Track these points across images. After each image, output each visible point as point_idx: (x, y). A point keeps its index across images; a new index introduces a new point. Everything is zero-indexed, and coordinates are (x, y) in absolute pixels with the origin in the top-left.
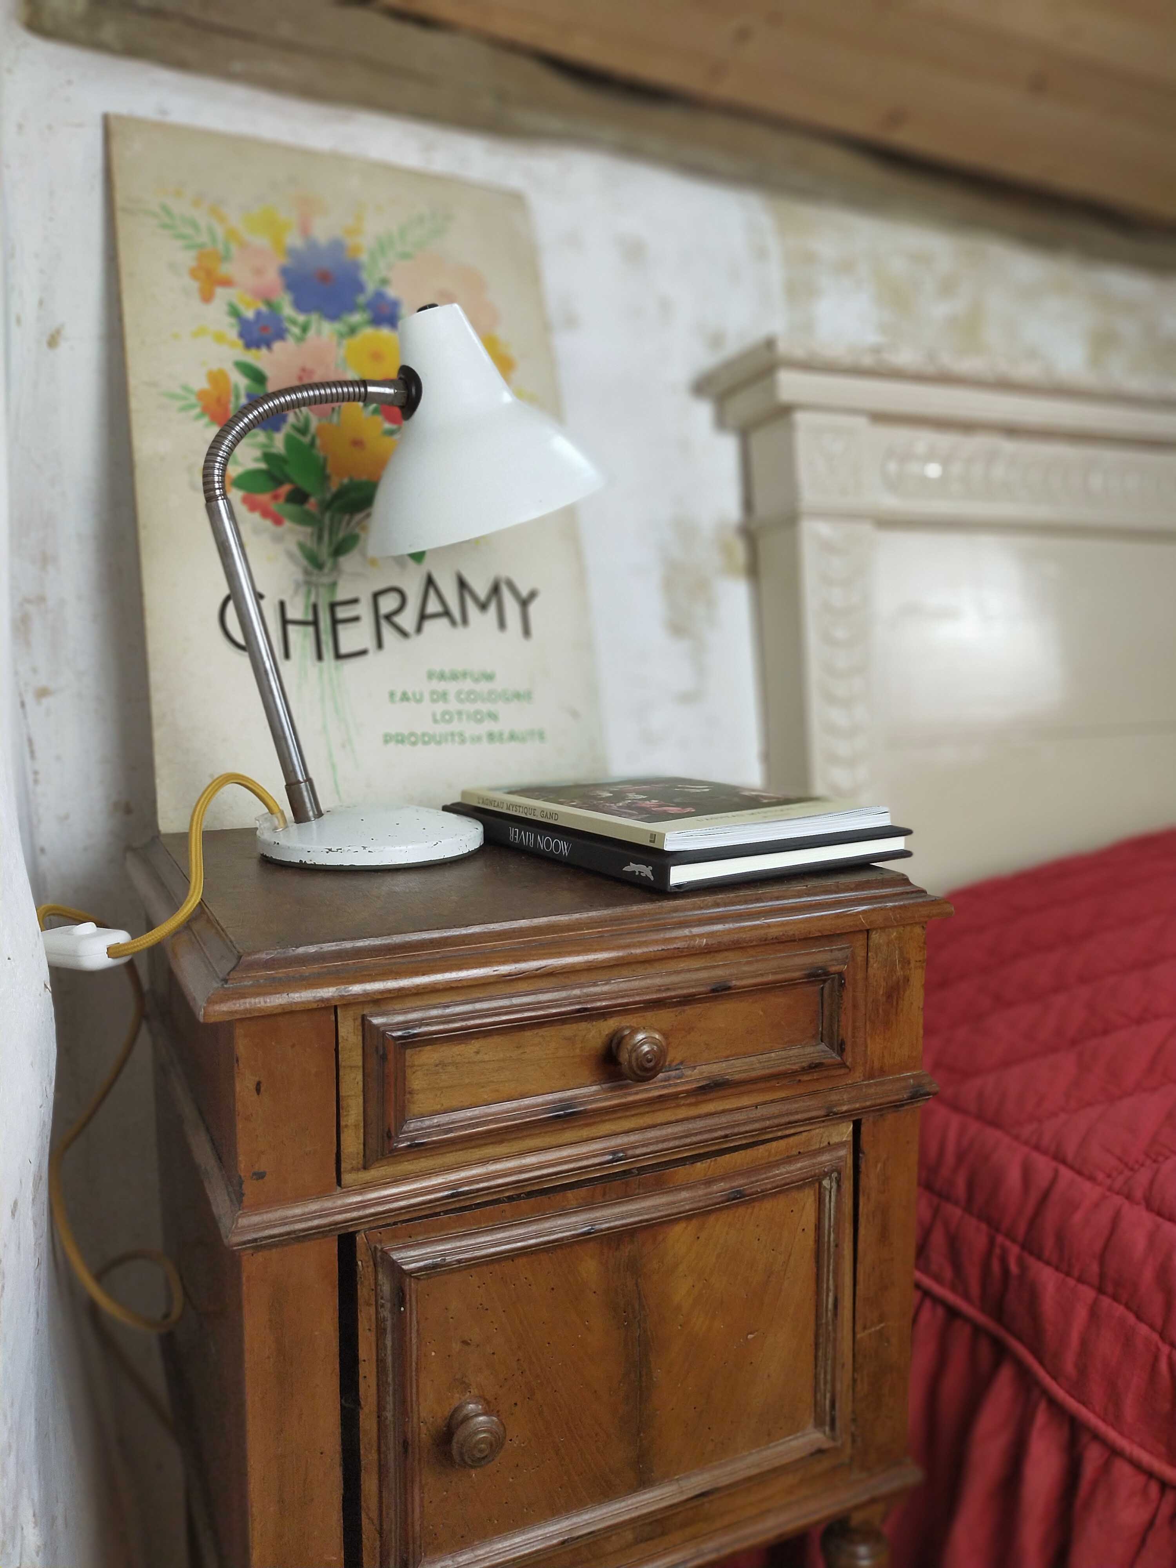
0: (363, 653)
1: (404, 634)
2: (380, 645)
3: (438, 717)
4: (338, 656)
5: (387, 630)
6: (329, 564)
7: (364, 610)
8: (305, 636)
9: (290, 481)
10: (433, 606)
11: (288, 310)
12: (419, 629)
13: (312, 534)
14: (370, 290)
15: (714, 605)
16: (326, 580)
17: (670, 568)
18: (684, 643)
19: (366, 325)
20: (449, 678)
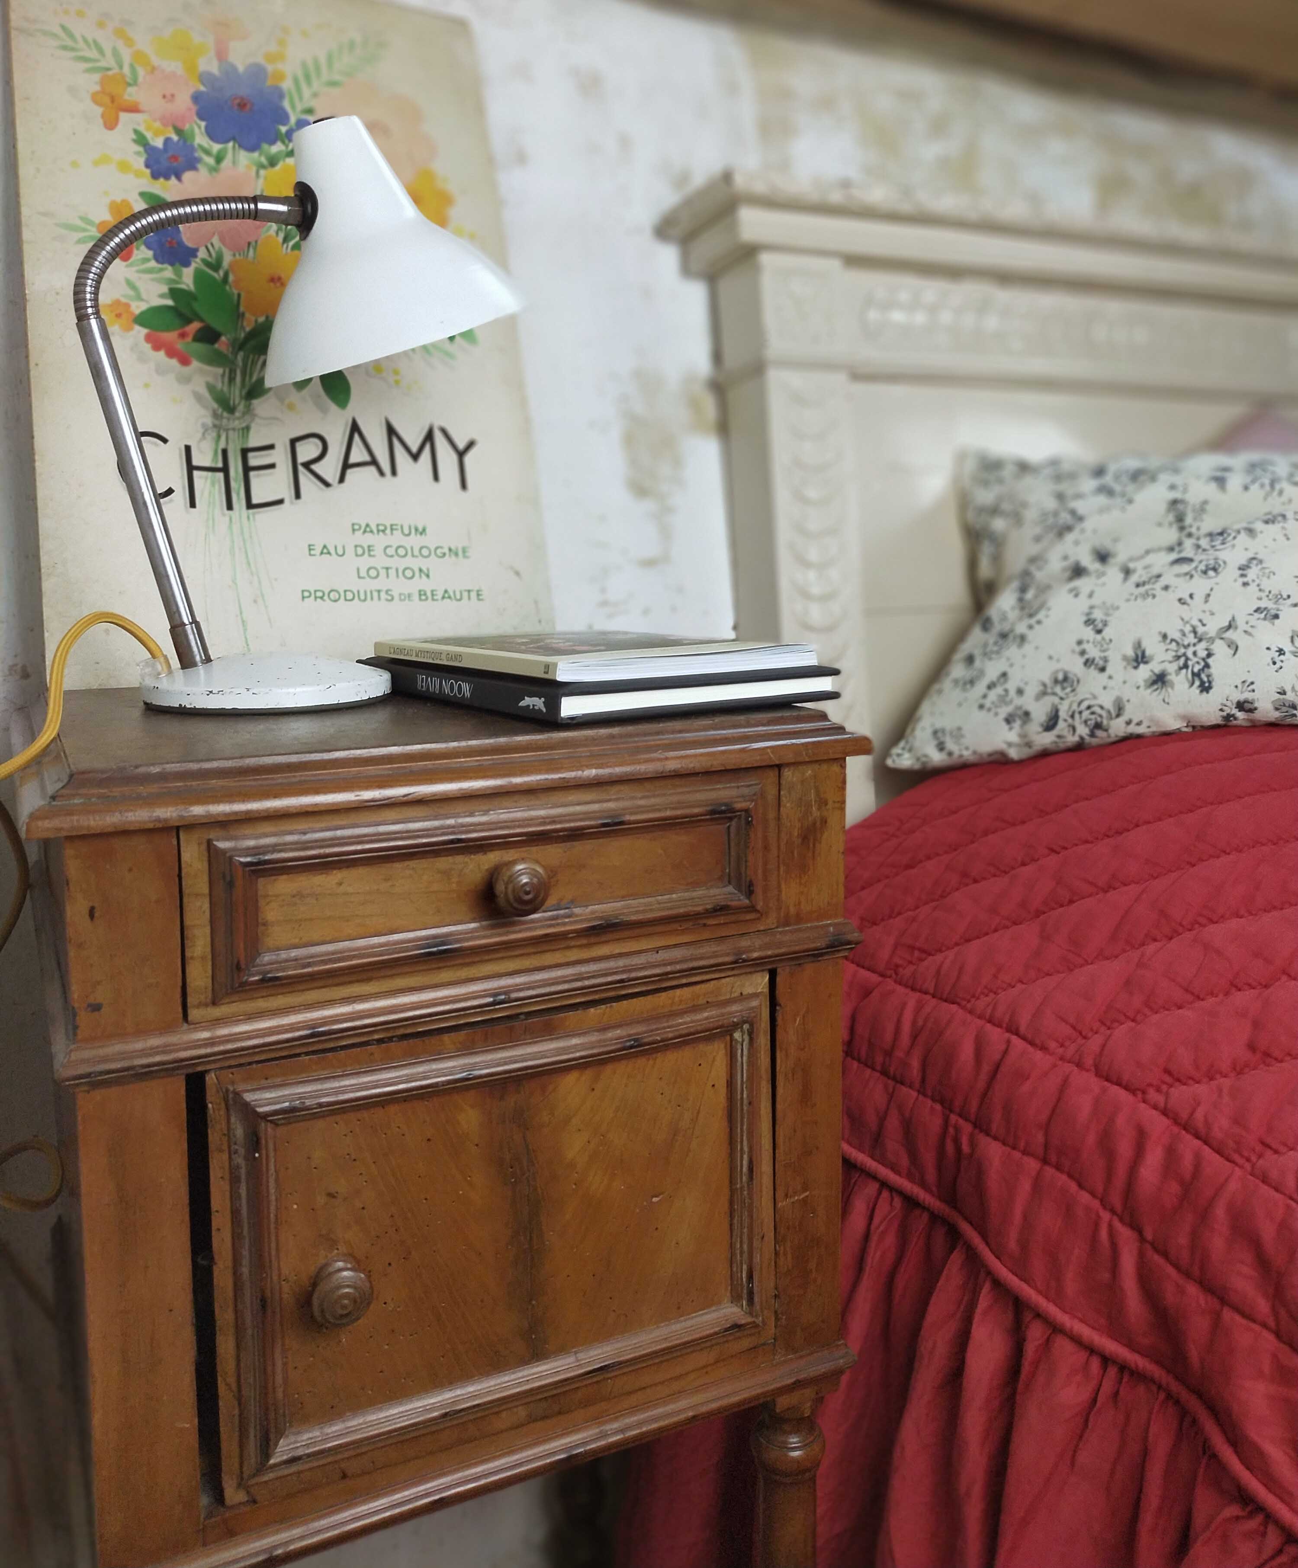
0: (280, 502)
1: (327, 484)
2: (298, 495)
3: (363, 573)
4: (250, 506)
5: (305, 478)
6: (241, 407)
7: (280, 456)
8: (213, 484)
9: (201, 320)
10: (358, 454)
11: (200, 139)
12: (342, 480)
13: (223, 375)
14: (293, 120)
15: (680, 464)
16: (236, 424)
17: (630, 423)
18: (647, 505)
19: (288, 155)
20: (375, 532)
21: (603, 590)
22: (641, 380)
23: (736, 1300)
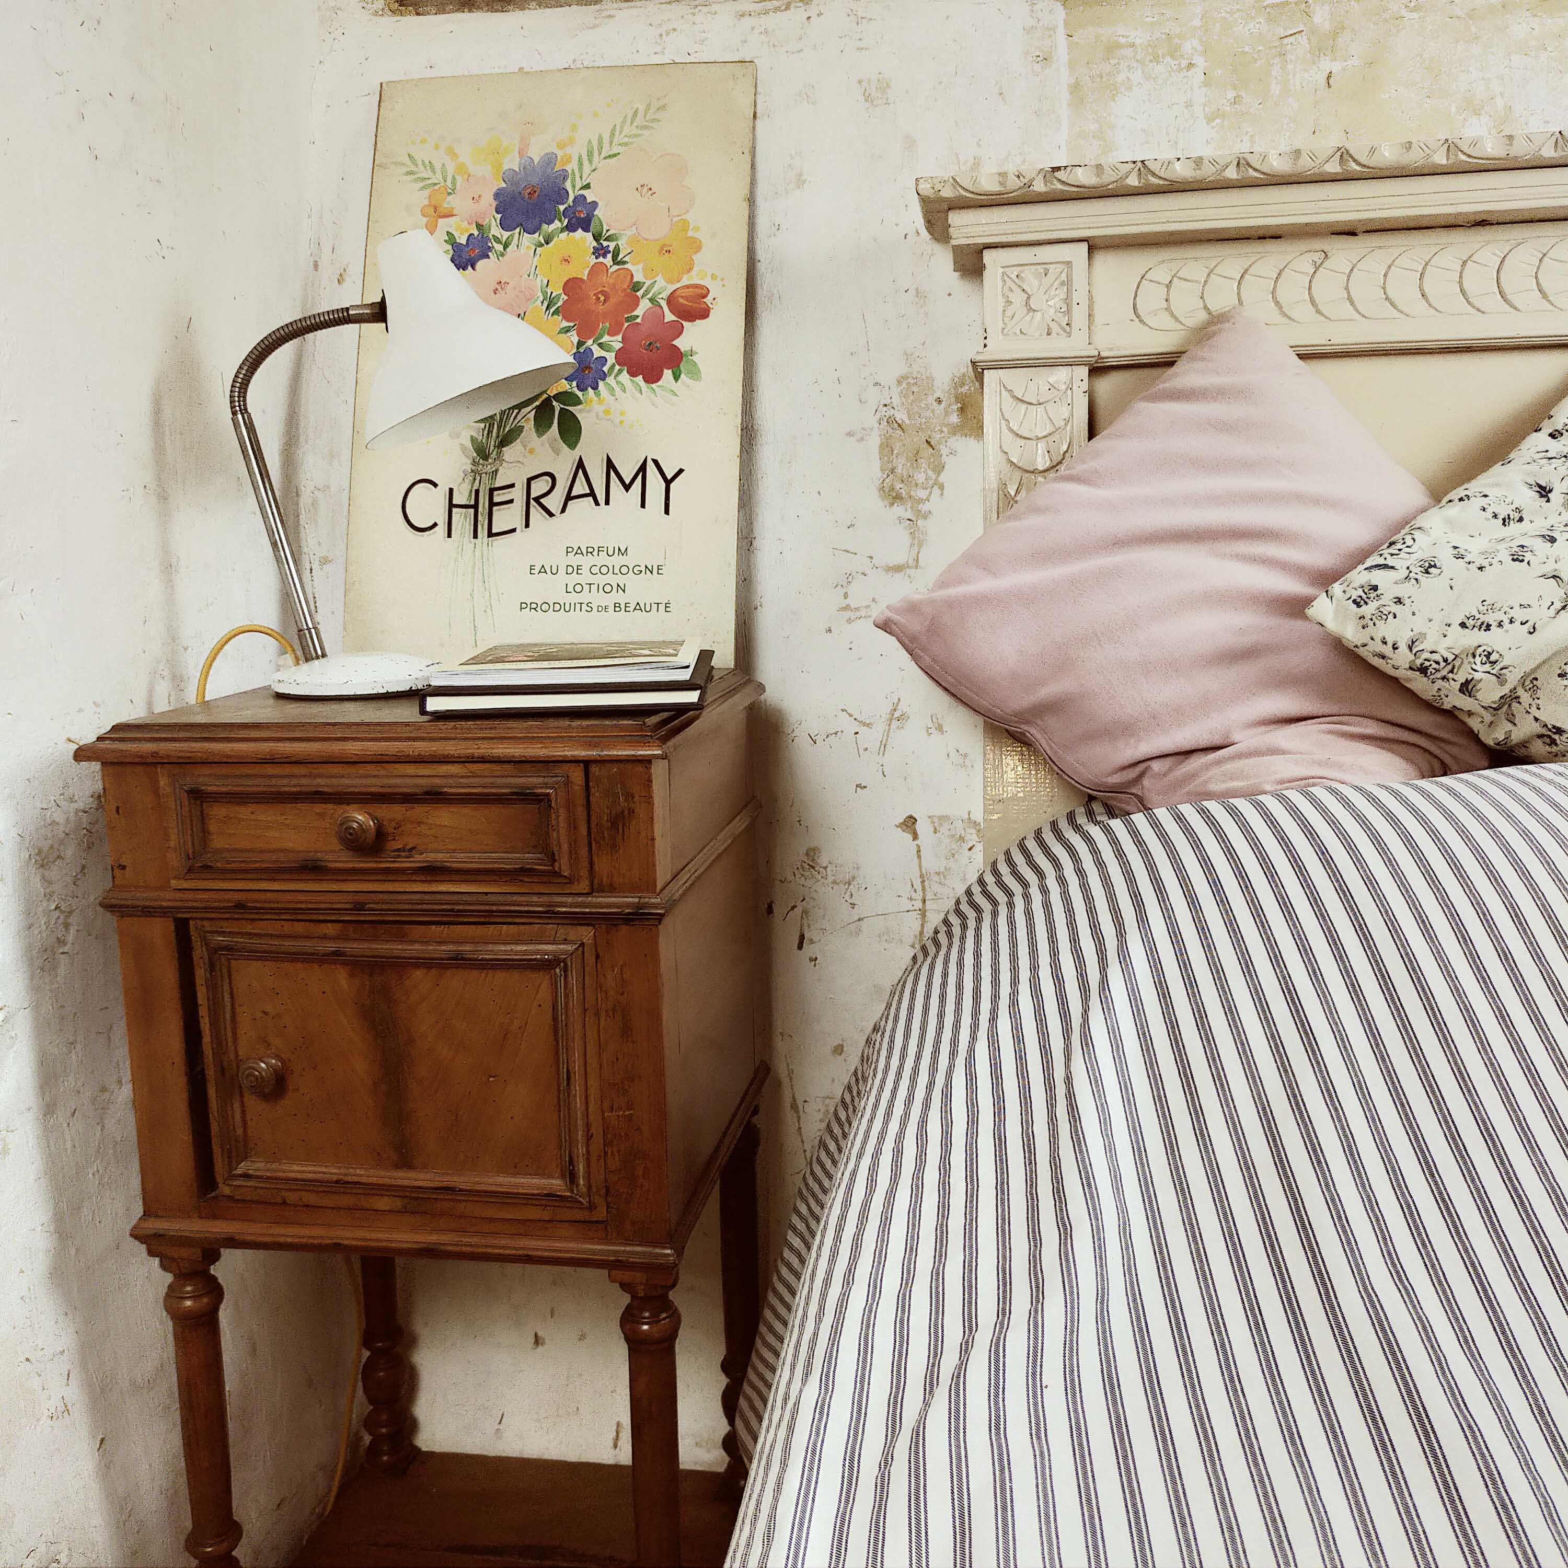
0: (514, 530)
1: (551, 515)
2: (527, 526)
3: (570, 589)
4: (490, 534)
5: (535, 510)
6: (494, 455)
7: (518, 494)
8: (465, 517)
10: (580, 487)
11: (495, 230)
12: (563, 511)
13: (484, 429)
14: (571, 198)
15: (939, 468)
16: (489, 469)
17: (890, 430)
18: (899, 510)
19: (562, 231)
20: (585, 553)
21: (846, 596)
22: (904, 385)
23: (563, 1176)
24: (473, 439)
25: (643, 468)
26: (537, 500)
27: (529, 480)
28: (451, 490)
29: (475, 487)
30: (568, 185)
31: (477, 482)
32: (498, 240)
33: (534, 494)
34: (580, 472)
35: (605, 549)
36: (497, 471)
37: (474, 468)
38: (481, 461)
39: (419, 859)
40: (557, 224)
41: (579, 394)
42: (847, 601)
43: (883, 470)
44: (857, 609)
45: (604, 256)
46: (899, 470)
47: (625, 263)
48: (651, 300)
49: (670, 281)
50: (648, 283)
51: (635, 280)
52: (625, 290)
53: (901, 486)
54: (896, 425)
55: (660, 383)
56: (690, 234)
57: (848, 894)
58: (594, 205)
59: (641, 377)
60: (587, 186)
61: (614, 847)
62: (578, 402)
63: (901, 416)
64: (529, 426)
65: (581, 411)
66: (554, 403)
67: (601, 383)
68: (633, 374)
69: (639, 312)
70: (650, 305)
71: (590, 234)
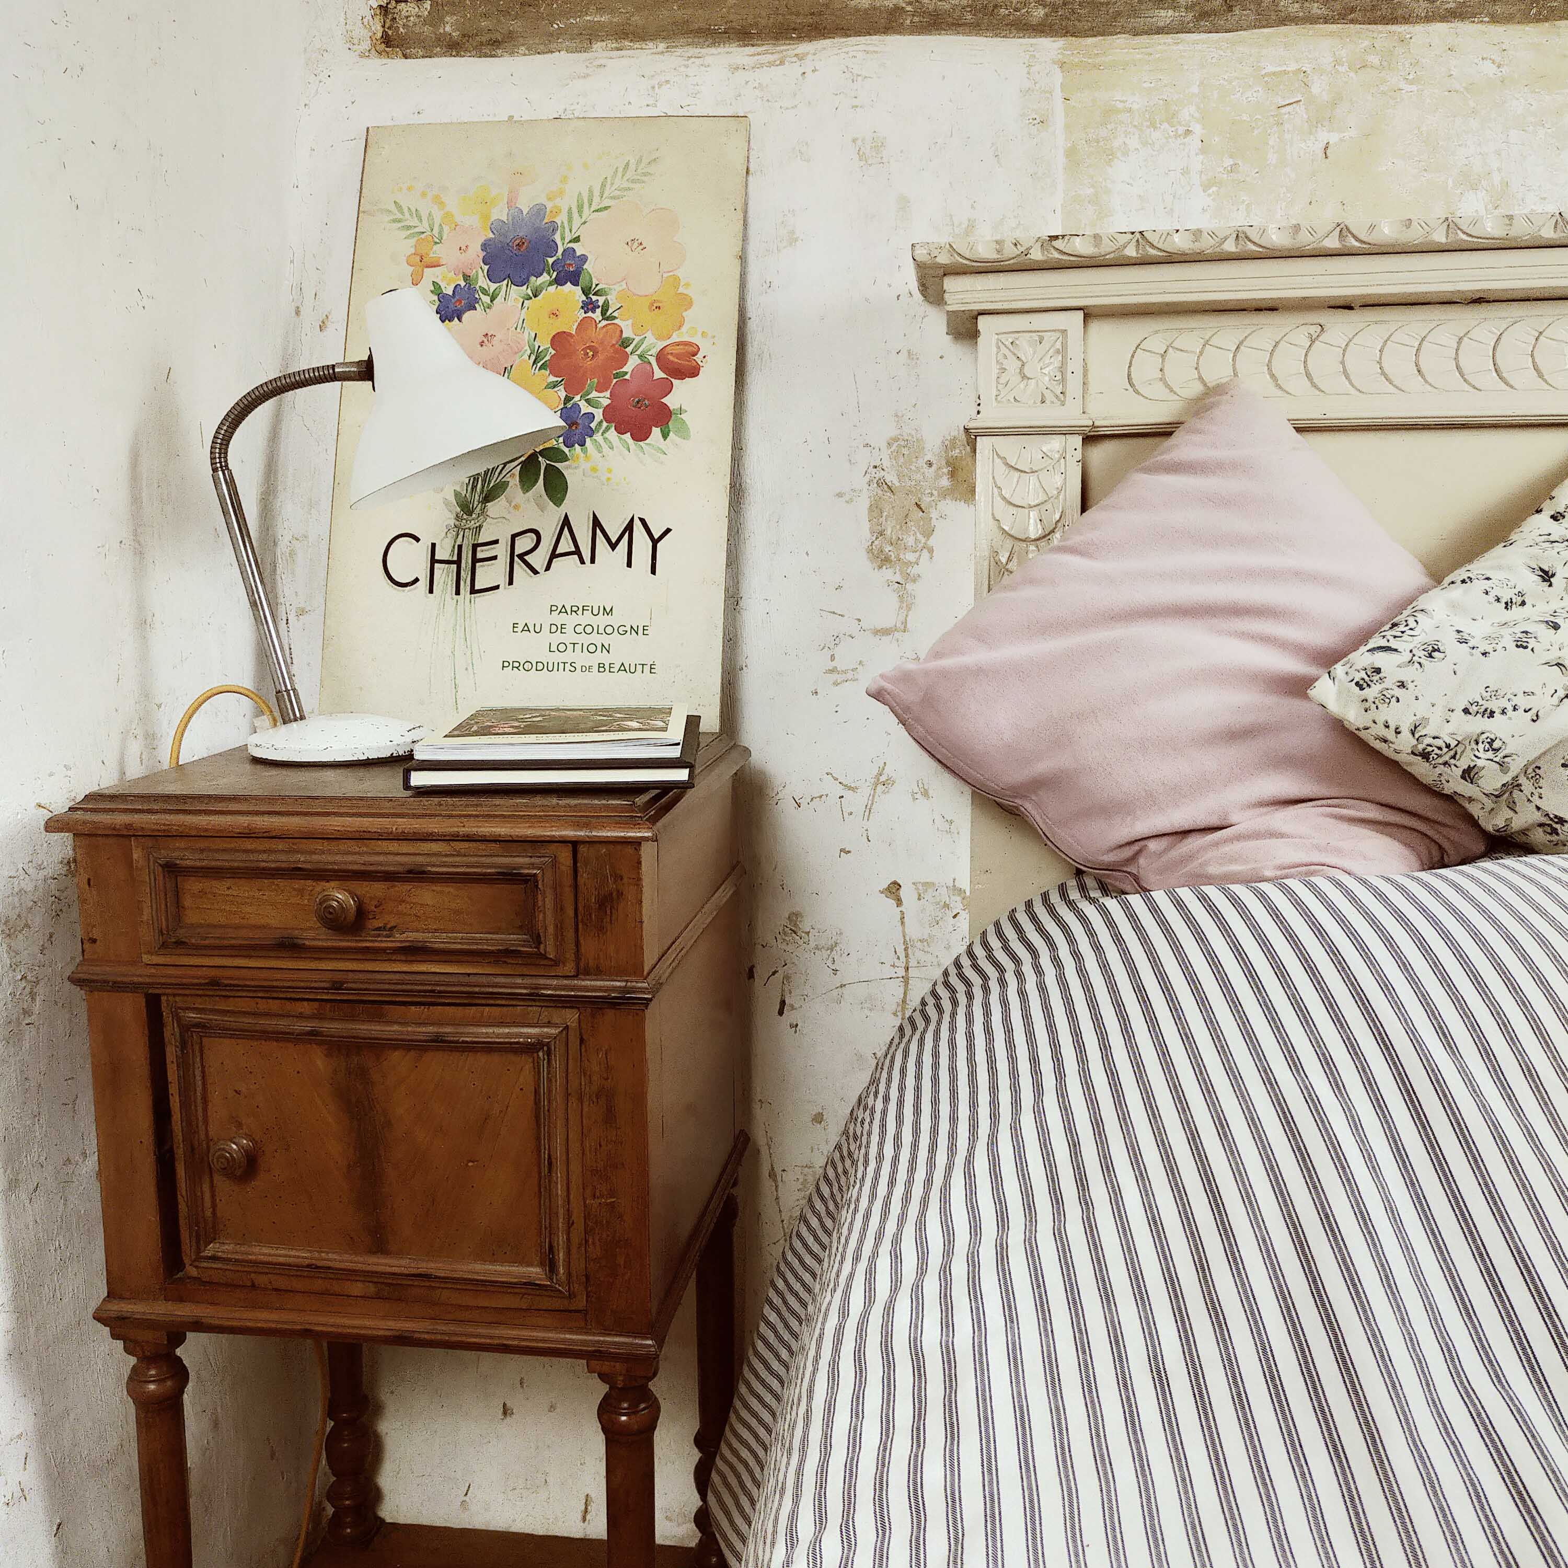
0: (497, 587)
1: (535, 572)
2: (511, 582)
3: (554, 648)
4: (473, 591)
5: (518, 566)
6: (478, 511)
8: (448, 574)
10: (565, 546)
11: (482, 281)
12: (548, 568)
14: (560, 251)
15: (929, 532)
16: (472, 524)
17: (880, 492)
18: (888, 574)
19: (550, 284)
20: (569, 612)
21: (833, 658)
22: (894, 447)
23: (542, 1264)
24: (457, 494)
25: (629, 528)
26: (521, 556)
27: (514, 537)
28: (433, 545)
29: (459, 542)
30: (557, 238)
31: (460, 536)
32: (485, 292)
33: (518, 551)
34: (566, 529)
35: (590, 608)
36: (480, 527)
37: (457, 523)
38: (465, 516)
39: (401, 938)
40: (545, 278)
41: (566, 450)
42: (834, 664)
43: (872, 533)
44: (845, 672)
45: (594, 311)
46: (888, 532)
47: (615, 318)
48: (640, 356)
49: (659, 338)
50: (637, 339)
51: (624, 336)
52: (614, 345)
53: (890, 549)
54: (885, 486)
55: (647, 442)
56: (681, 290)
57: (831, 959)
58: (584, 259)
59: (628, 434)
60: (577, 240)
61: (601, 929)
62: (564, 458)
63: (891, 478)
64: (514, 481)
65: (567, 468)
66: (540, 459)
67: (588, 440)
68: (620, 432)
69: (628, 368)
70: (639, 361)
71: (579, 288)
